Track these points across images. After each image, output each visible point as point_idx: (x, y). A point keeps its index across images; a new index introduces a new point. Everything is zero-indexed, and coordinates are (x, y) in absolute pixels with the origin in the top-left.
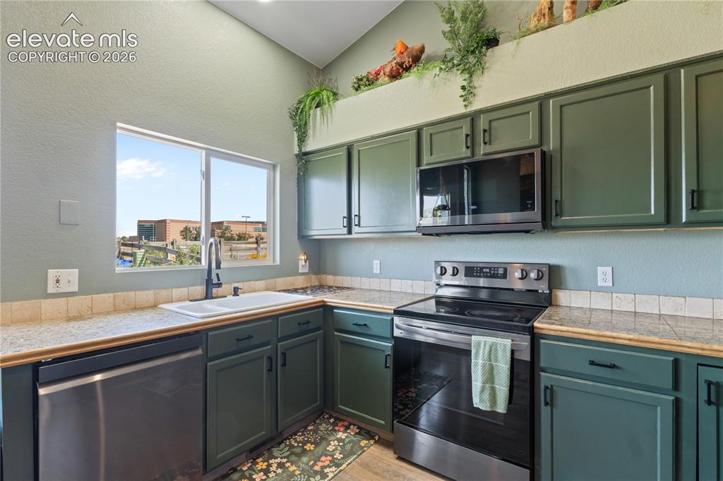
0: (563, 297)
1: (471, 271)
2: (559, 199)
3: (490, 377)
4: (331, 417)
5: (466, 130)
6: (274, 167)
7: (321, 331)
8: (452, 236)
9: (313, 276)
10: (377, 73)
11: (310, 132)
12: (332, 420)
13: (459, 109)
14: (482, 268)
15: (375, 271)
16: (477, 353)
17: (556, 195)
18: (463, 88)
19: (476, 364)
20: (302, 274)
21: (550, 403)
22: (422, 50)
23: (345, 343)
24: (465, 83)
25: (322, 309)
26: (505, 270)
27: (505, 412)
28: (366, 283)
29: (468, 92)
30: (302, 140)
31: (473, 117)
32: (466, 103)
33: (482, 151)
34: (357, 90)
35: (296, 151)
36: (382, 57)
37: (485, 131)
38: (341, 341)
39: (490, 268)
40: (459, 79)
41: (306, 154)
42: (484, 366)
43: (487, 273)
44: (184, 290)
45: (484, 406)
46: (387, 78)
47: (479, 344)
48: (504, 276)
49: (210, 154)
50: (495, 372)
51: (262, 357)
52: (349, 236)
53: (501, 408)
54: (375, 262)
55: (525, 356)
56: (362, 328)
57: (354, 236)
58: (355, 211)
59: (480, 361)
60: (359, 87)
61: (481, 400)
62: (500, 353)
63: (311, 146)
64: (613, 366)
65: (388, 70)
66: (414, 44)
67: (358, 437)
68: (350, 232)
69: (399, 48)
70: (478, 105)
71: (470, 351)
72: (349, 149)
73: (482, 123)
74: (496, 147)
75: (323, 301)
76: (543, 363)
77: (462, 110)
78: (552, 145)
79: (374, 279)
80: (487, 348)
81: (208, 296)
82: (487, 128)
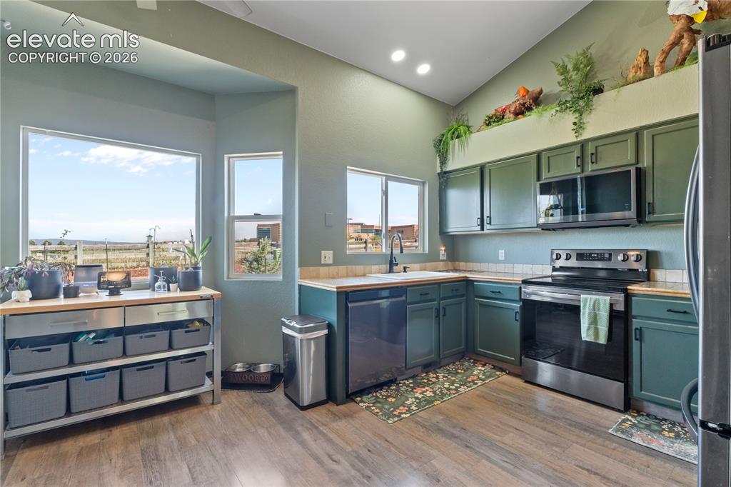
0: (659, 274)
1: (581, 256)
2: (651, 202)
3: (594, 320)
4: (471, 359)
5: (577, 153)
6: (424, 183)
7: (465, 298)
8: (566, 230)
9: (450, 263)
10: (504, 111)
11: (450, 157)
12: (472, 361)
13: (571, 138)
14: (590, 254)
15: (500, 258)
16: (585, 306)
17: (649, 198)
18: (575, 124)
19: (584, 313)
20: (442, 261)
21: (640, 339)
22: (541, 92)
23: (482, 305)
24: (576, 120)
25: (464, 283)
26: (610, 255)
27: (605, 343)
28: (493, 267)
29: (579, 127)
30: (443, 163)
31: (583, 145)
32: (577, 134)
33: (590, 169)
34: (488, 125)
35: (439, 170)
36: (507, 98)
37: (592, 154)
38: (480, 304)
39: (597, 254)
40: (571, 117)
41: (446, 173)
42: (589, 314)
43: (594, 257)
44: (377, 266)
45: (591, 339)
46: (511, 115)
47: (586, 300)
48: (609, 259)
49: (388, 178)
50: (598, 318)
51: (432, 308)
52: (482, 232)
53: (602, 340)
54: (500, 251)
55: (620, 307)
56: (497, 295)
57: (486, 231)
58: (486, 213)
59: (587, 311)
60: (489, 123)
61: (588, 335)
62: (602, 306)
63: (451, 166)
64: (685, 312)
65: (512, 109)
66: (533, 87)
67: (493, 370)
68: (482, 229)
69: (522, 92)
70: (587, 134)
71: (580, 306)
72: (482, 168)
73: (590, 149)
74: (602, 165)
75: (466, 277)
76: (634, 312)
77: (574, 140)
78: (645, 163)
79: (500, 265)
80: (592, 302)
81: (391, 271)
82: (594, 152)
